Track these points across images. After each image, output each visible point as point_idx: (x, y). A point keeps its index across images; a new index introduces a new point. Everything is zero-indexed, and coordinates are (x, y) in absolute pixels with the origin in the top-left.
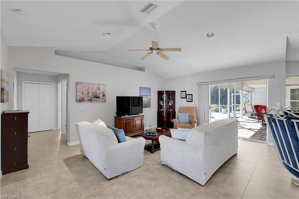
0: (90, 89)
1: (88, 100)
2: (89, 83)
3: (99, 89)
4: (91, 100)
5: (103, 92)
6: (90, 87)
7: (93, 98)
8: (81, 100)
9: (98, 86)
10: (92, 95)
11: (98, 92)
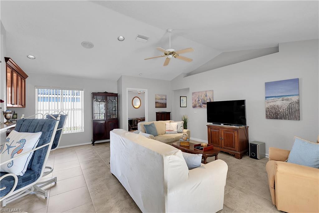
0: (200, 97)
1: (199, 106)
2: (199, 92)
3: (206, 96)
4: (200, 106)
5: (210, 98)
6: (200, 95)
7: (202, 105)
8: (194, 107)
9: (205, 93)
10: (201, 102)
11: (205, 99)
